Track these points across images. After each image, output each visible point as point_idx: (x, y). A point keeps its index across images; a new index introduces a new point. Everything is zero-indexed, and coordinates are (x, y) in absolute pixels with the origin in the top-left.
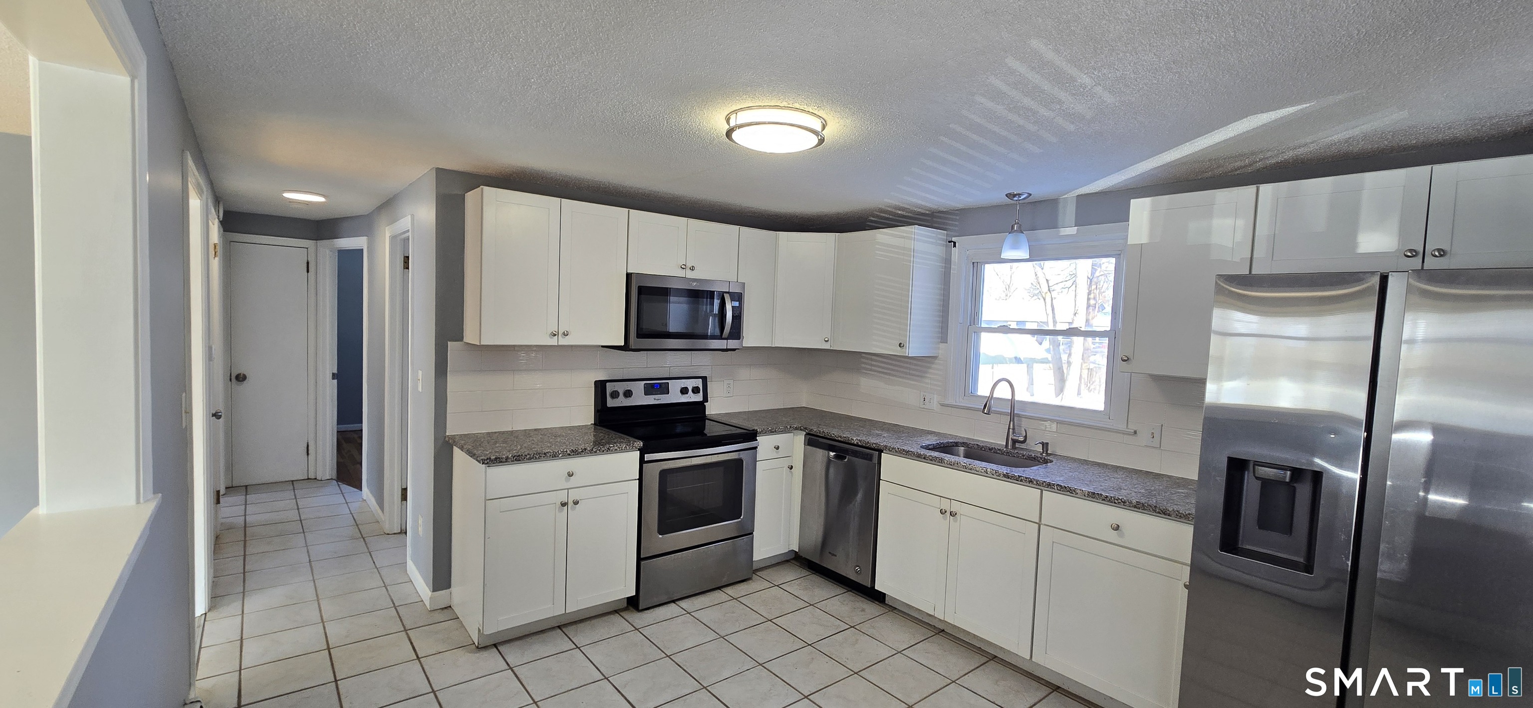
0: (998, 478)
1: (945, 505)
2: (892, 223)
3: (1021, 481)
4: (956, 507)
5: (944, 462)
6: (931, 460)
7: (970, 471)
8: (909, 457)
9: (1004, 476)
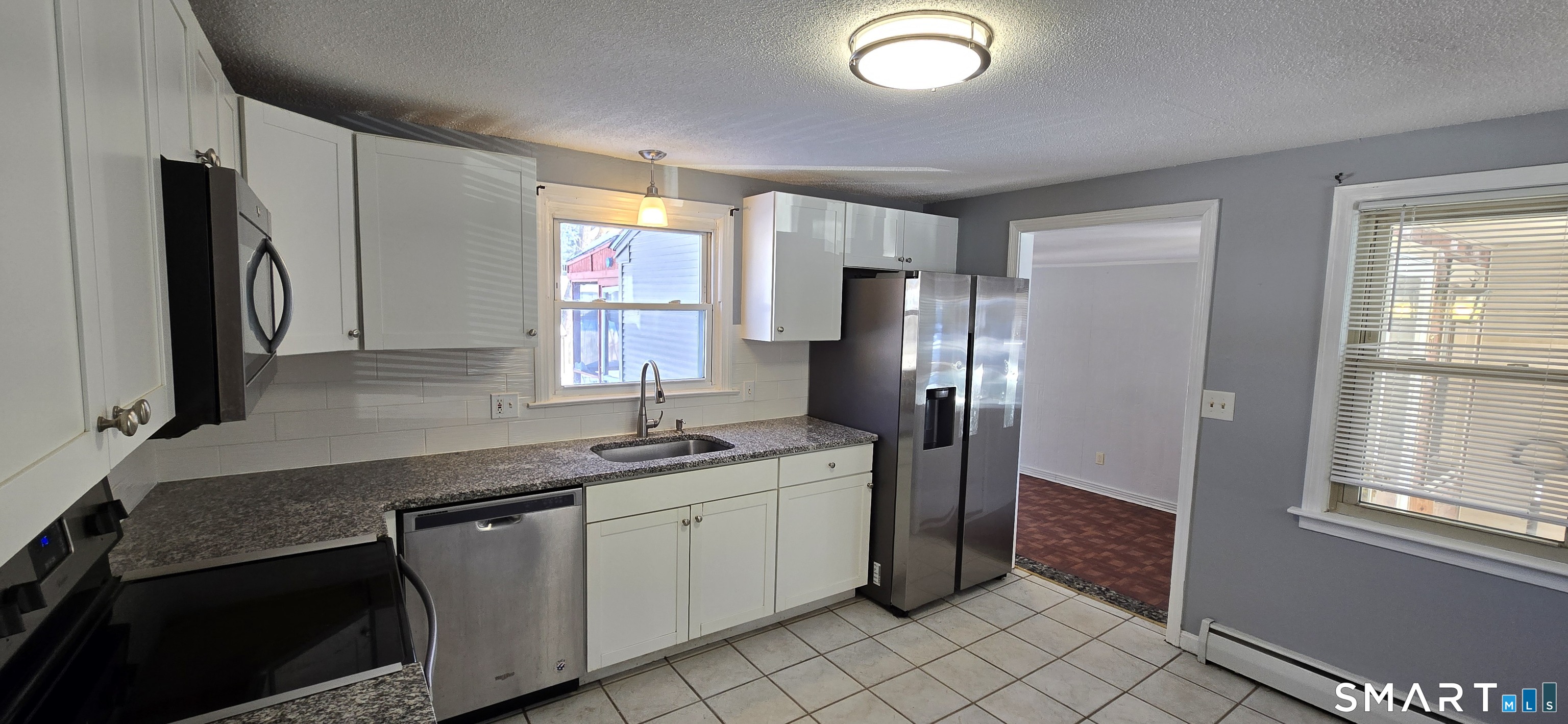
0: (746, 461)
1: (684, 514)
2: (402, 130)
3: (767, 456)
4: (696, 511)
5: (686, 466)
6: (670, 470)
7: (718, 465)
8: (639, 476)
9: (752, 457)
